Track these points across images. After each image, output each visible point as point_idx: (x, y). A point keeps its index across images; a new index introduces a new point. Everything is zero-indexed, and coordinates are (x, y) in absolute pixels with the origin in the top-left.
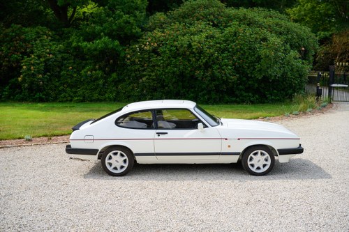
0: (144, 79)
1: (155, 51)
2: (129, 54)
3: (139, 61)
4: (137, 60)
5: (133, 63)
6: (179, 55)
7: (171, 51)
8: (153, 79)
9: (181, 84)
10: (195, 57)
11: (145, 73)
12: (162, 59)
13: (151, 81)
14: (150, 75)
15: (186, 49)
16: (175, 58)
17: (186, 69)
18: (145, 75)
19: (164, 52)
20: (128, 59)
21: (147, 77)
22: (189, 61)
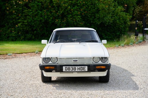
0: (19, 25)
1: (26, 5)
2: (8, 7)
3: (15, 12)
4: (14, 11)
5: (11, 13)
6: (44, 8)
7: (38, 5)
8: (26, 25)
9: (45, 28)
10: (55, 10)
11: (20, 21)
12: (32, 11)
13: (24, 26)
14: (23, 22)
15: (49, 4)
16: (41, 10)
17: (49, 18)
18: (19, 22)
19: (33, 6)
20: (8, 10)
21: (21, 23)
22: (51, 12)
